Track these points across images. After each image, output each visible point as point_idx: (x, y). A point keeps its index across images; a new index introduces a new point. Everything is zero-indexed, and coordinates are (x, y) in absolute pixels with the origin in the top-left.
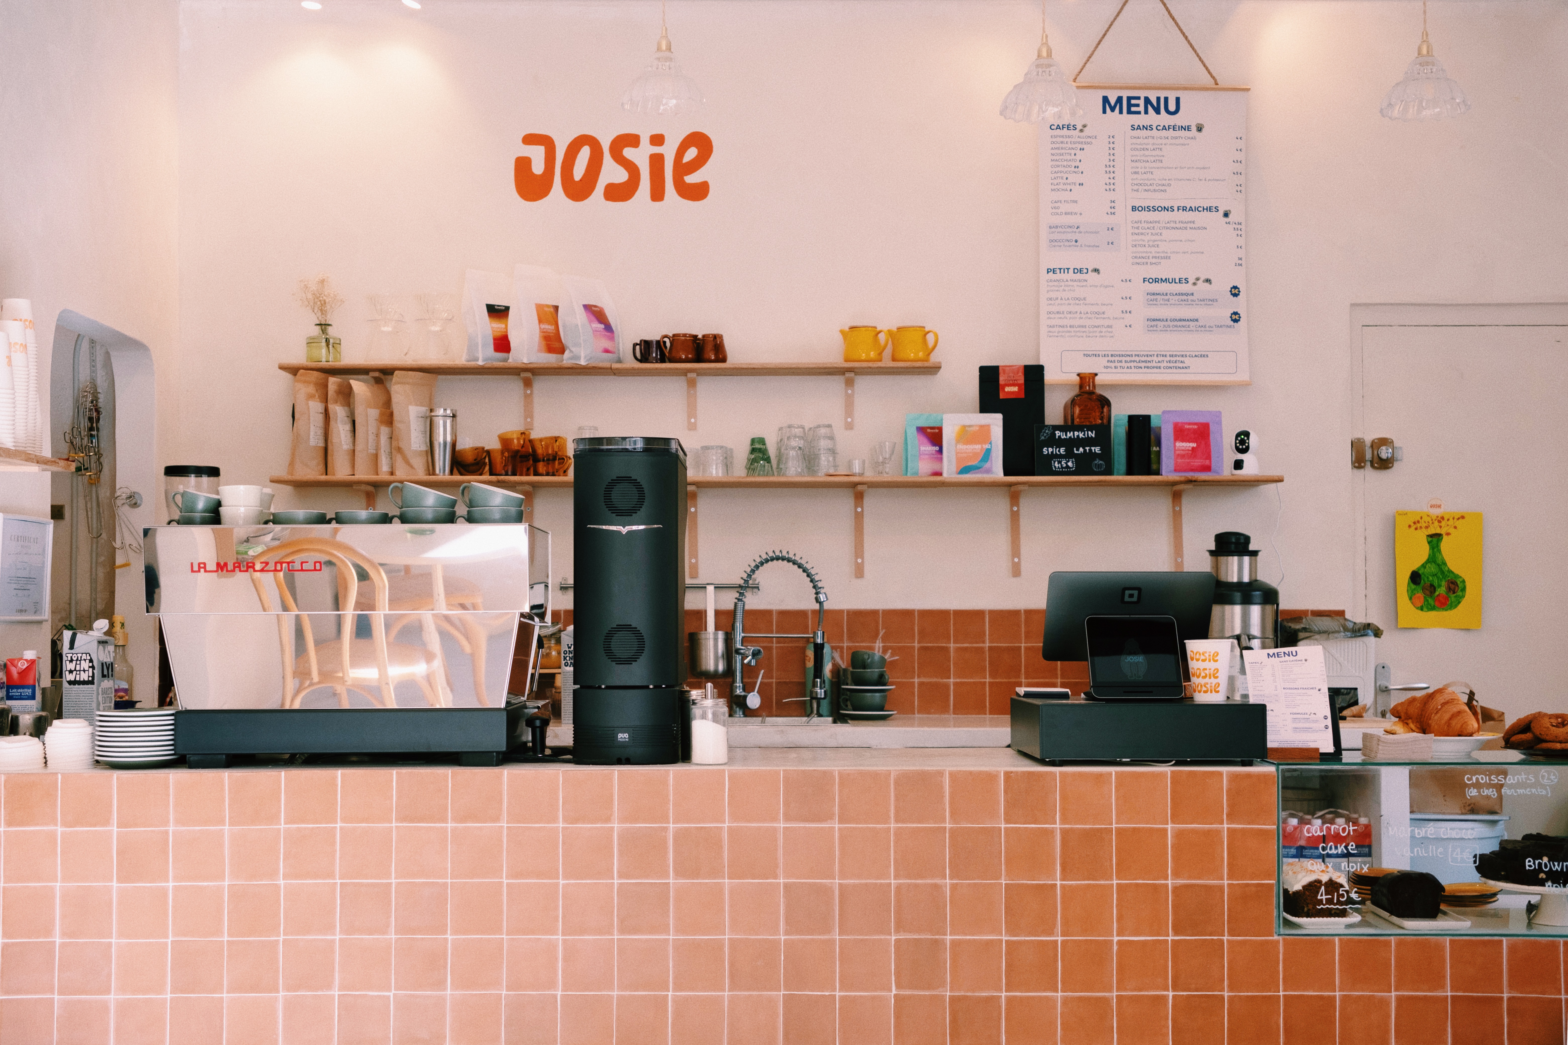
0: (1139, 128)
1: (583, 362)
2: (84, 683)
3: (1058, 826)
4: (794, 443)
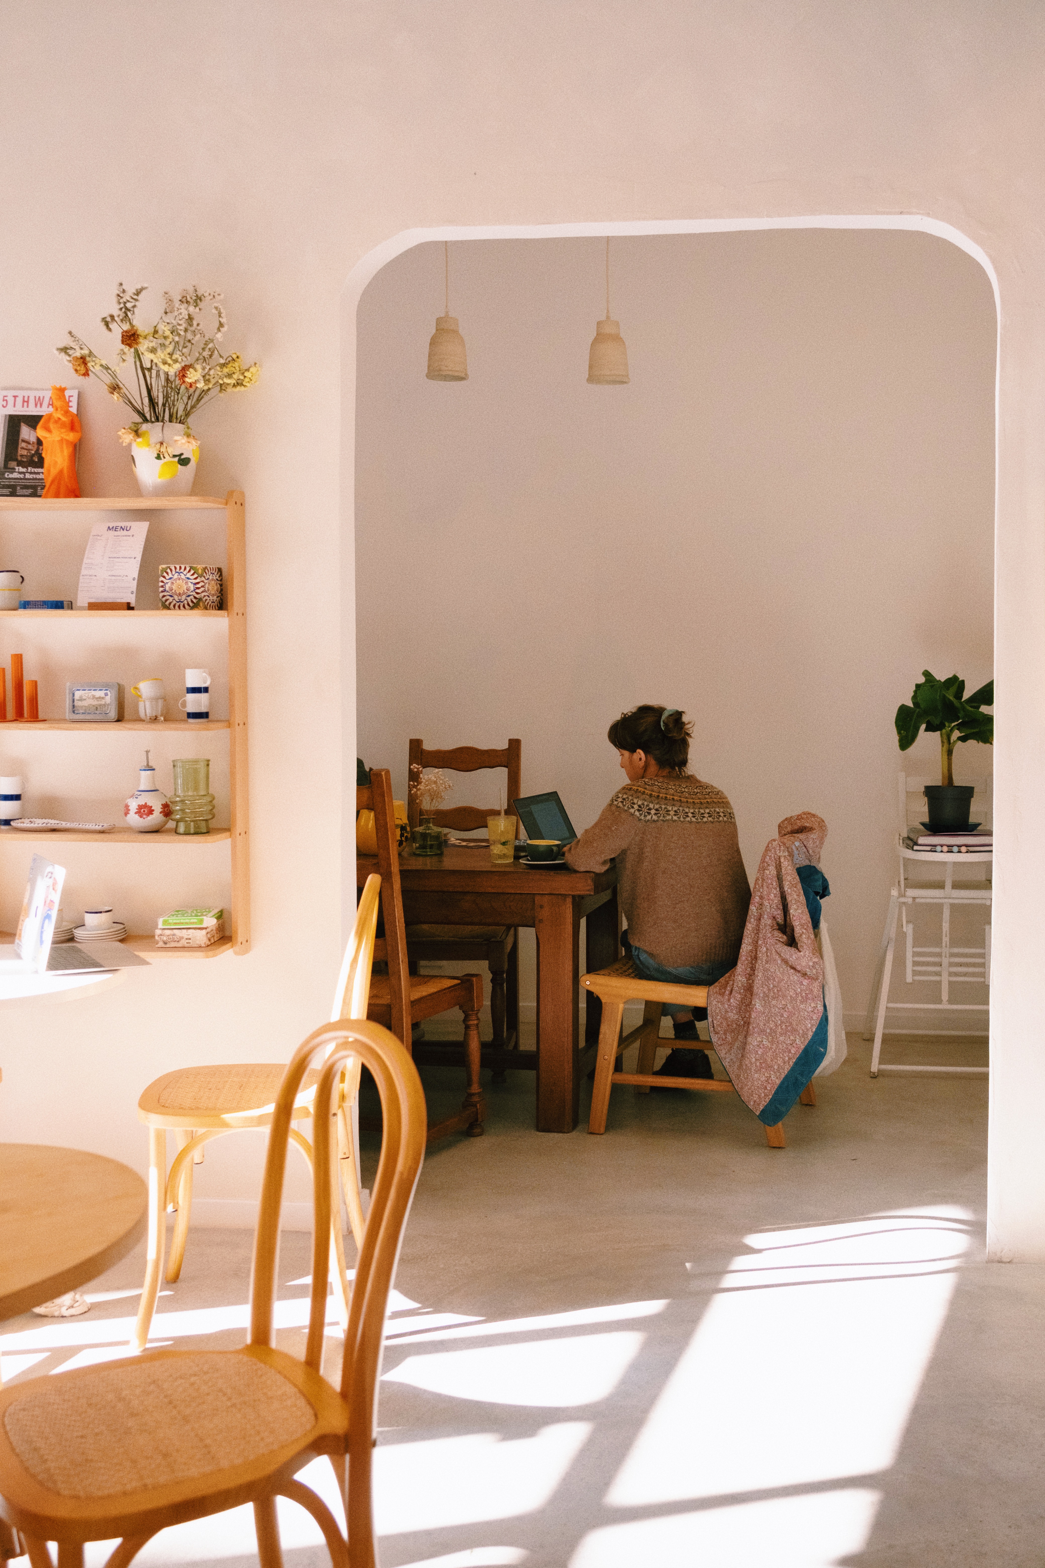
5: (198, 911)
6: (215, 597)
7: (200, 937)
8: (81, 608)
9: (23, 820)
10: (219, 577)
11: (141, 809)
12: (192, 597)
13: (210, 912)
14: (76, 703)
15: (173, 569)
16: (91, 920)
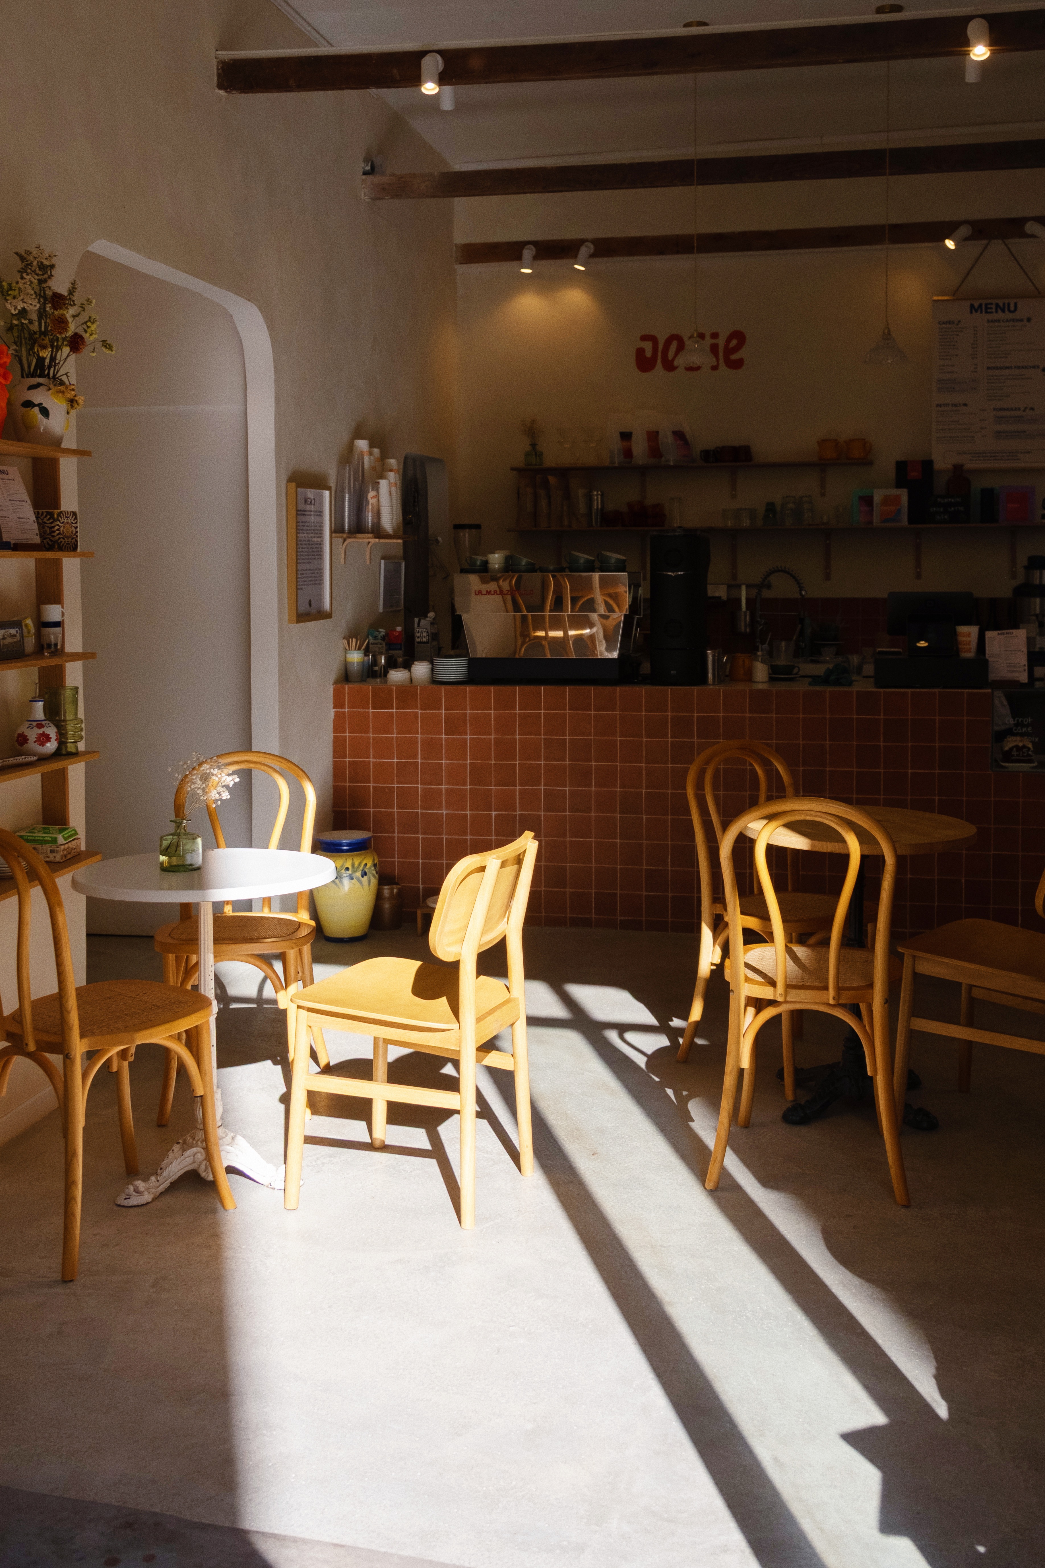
0: (992, 321)
1: (672, 464)
2: (424, 643)
3: (882, 717)
4: (791, 505)
10: (74, 520)
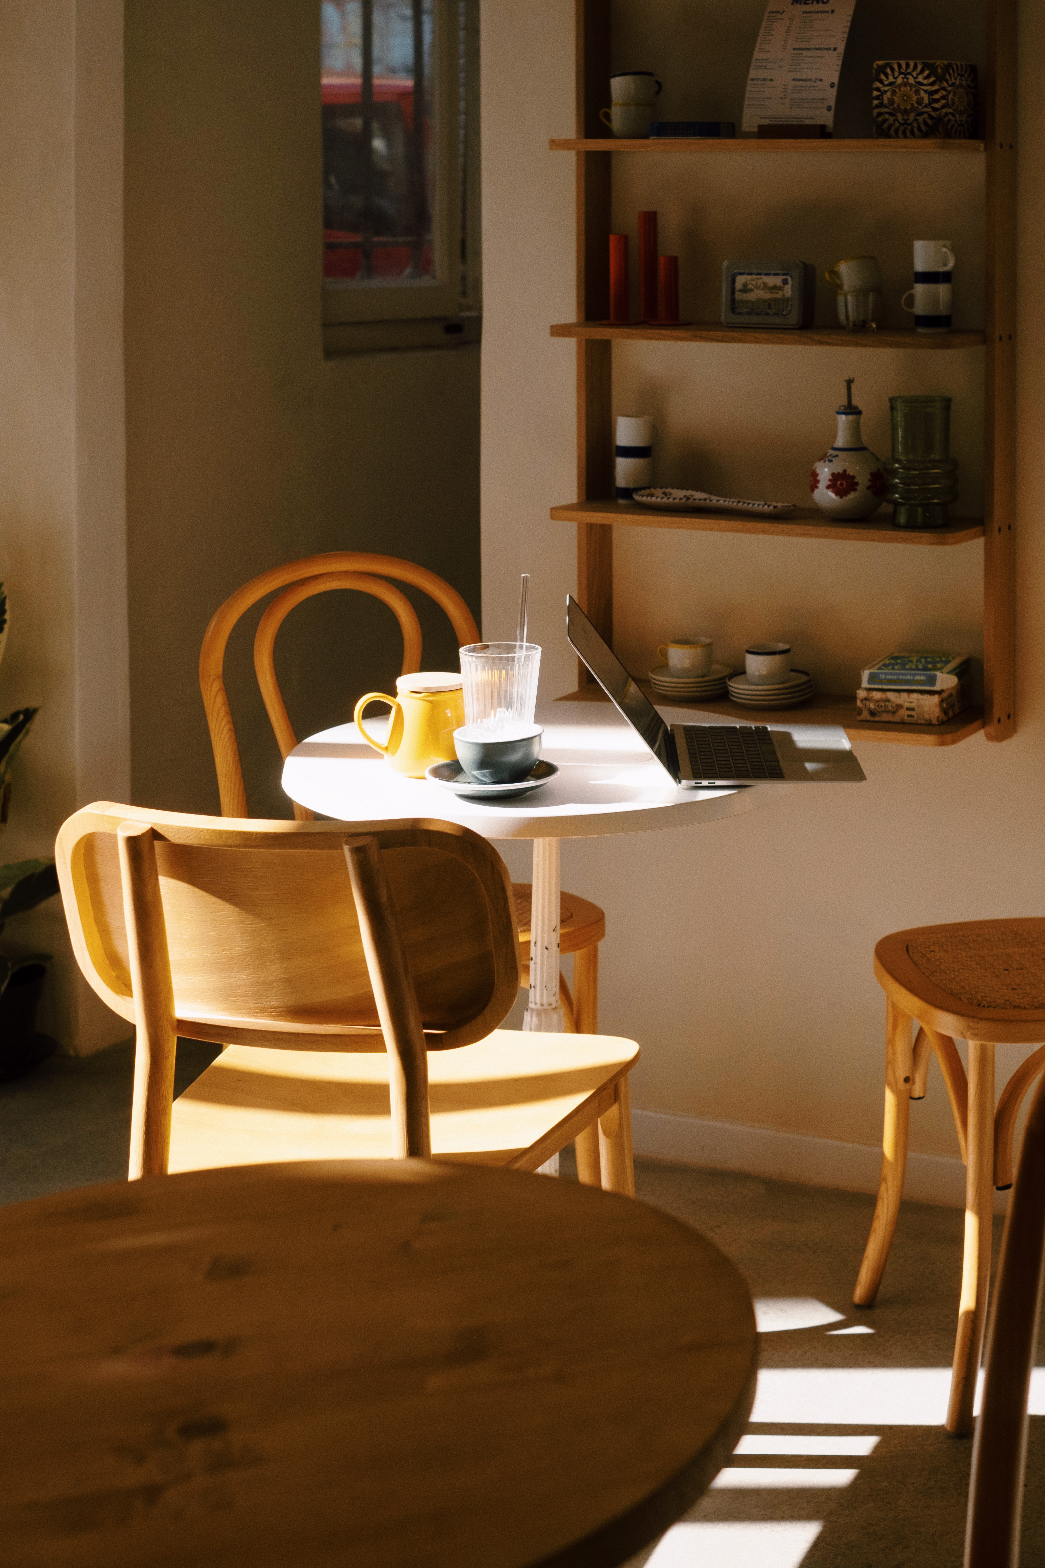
5: (929, 660)
6: (965, 116)
7: (930, 705)
8: (748, 135)
9: (652, 491)
10: (972, 81)
11: (837, 480)
12: (926, 116)
13: (947, 662)
14: (738, 296)
15: (896, 67)
16: (756, 665)
